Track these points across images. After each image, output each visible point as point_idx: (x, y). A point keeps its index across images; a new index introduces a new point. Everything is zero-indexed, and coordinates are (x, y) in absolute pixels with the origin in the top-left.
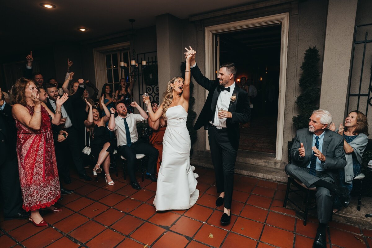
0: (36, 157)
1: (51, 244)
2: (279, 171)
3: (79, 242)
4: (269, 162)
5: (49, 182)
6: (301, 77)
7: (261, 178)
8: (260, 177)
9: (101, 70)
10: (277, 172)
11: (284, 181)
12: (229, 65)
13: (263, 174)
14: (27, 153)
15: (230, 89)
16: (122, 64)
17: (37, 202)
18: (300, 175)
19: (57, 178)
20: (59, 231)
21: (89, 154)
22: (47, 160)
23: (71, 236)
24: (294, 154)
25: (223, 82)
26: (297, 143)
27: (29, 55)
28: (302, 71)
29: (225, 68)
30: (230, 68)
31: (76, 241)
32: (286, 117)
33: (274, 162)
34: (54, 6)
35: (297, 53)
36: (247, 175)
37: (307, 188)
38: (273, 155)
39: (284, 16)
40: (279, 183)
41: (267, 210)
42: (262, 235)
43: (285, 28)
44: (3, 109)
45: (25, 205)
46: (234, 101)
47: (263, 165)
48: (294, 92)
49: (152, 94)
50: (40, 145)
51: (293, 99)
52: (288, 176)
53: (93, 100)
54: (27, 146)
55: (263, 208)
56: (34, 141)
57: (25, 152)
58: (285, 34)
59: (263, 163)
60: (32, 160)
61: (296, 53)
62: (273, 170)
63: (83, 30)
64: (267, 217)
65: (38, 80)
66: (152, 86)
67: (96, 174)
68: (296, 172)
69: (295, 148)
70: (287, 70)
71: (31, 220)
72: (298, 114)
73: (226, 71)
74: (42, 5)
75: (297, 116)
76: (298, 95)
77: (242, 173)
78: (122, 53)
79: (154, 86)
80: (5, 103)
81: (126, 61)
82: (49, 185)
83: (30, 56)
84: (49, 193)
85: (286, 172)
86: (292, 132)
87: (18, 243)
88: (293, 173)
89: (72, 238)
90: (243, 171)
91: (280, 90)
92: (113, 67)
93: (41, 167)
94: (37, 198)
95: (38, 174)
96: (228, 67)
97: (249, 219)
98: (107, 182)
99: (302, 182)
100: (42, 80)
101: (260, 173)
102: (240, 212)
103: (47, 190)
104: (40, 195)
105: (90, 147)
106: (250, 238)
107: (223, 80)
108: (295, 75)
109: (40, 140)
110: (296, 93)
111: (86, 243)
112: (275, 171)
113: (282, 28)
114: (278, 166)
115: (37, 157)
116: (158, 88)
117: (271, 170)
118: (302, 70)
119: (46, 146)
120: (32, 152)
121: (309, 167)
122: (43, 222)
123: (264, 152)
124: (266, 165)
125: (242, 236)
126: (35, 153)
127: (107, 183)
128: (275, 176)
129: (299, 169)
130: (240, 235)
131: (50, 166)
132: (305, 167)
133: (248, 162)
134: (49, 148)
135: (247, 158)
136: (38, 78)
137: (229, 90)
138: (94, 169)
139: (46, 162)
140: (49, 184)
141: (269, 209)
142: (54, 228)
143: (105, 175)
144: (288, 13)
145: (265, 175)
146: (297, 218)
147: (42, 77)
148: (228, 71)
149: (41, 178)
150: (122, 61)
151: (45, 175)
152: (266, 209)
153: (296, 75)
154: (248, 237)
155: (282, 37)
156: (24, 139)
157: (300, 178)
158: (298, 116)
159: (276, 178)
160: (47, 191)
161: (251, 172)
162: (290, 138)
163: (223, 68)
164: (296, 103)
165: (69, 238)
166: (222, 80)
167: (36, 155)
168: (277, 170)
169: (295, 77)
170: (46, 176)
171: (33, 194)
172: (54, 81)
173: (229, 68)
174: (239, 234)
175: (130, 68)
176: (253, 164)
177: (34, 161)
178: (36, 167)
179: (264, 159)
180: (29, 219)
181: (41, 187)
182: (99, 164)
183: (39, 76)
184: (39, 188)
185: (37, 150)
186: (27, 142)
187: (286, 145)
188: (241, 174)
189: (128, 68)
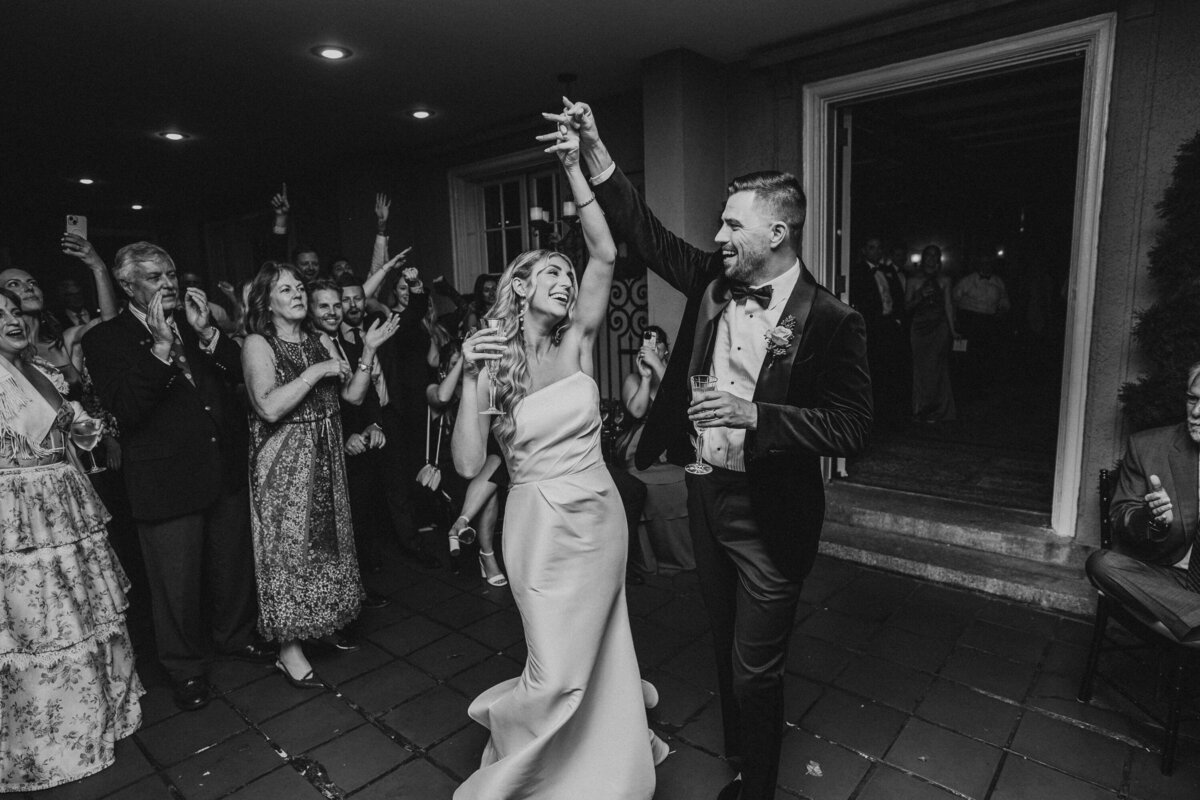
0: (288, 489)
1: (334, 738)
2: (1063, 574)
3: (410, 743)
4: (1024, 541)
5: (321, 568)
6: (1159, 242)
7: (994, 595)
8: (991, 591)
9: (469, 235)
10: (1056, 579)
11: (1085, 612)
12: (769, 181)
13: (1001, 583)
14: (268, 476)
15: (769, 295)
16: (537, 214)
17: (287, 618)
18: (1148, 590)
19: (348, 559)
20: (355, 707)
21: (434, 488)
22: (318, 502)
23: (386, 723)
24: (1127, 519)
25: (738, 262)
26: (1133, 479)
27: (279, 196)
28: (1164, 222)
29: (752, 195)
30: (771, 195)
31: (400, 741)
32: (1094, 387)
33: (1044, 542)
34: (348, 53)
35: (1143, 157)
36: (945, 583)
37: (1177, 640)
38: (1041, 518)
39: (1097, 25)
40: (1062, 617)
41: (1017, 704)
42: (998, 786)
43: (1099, 70)
44: (213, 350)
45: (262, 621)
46: (783, 352)
47: (1004, 551)
48: (1130, 296)
49: (625, 308)
50: (302, 455)
51: (1126, 321)
52: (1100, 592)
53: (445, 328)
54: (268, 455)
55: (999, 698)
56: (285, 445)
57: (263, 472)
58: (1098, 91)
59: (1004, 544)
60: (278, 497)
61: (1139, 157)
62: (1042, 569)
63: (421, 115)
64: (1016, 729)
65: (304, 268)
66: (626, 281)
67: (457, 547)
68: (1131, 579)
69: (1124, 498)
70: (1101, 217)
71: (281, 666)
72: (1143, 376)
73: (755, 208)
74: (316, 51)
75: (1137, 383)
76: (1144, 305)
77: (925, 574)
78: (535, 181)
79: (632, 280)
80: (218, 332)
81: (545, 205)
82: (319, 576)
83: (280, 198)
84: (319, 598)
85: (1091, 579)
86: (1118, 440)
87: (252, 725)
88: (1119, 582)
89: (390, 729)
90: (929, 567)
91: (1074, 292)
92: (506, 225)
93: (300, 519)
94: (286, 607)
95: (290, 541)
96: (764, 192)
97: (949, 730)
98: (484, 575)
99: (1156, 619)
100: (316, 268)
101: (991, 577)
102: (917, 701)
103: (314, 591)
104: (296, 601)
105: (438, 467)
106: (951, 792)
107: (740, 251)
108: (1135, 238)
109: (301, 440)
110: (1136, 300)
111: (427, 749)
112: (1050, 574)
113: (1087, 71)
114: (1061, 558)
115: (293, 489)
116: (645, 286)
117: (1034, 569)
118: (1162, 217)
119: (318, 460)
120: (280, 474)
121: (1184, 564)
122: (311, 676)
123: (1006, 505)
124: (1015, 550)
125: (924, 780)
126: (287, 478)
127: (486, 579)
128: (1048, 592)
129: (1141, 570)
130: (914, 776)
131: (326, 521)
132: (1170, 566)
133: (948, 539)
134: (325, 468)
135: (944, 526)
136: (307, 263)
137: (764, 297)
138: (452, 532)
139: (315, 509)
140: (319, 573)
141: (1023, 702)
142: (339, 695)
143: (481, 553)
144: (1110, 14)
145: (1009, 584)
146: (1134, 743)
147: (316, 260)
148: (760, 210)
149: (297, 550)
150: (533, 206)
151: (310, 545)
152: (1011, 702)
153: (1139, 236)
154: (944, 789)
155: (1084, 101)
156: (262, 437)
157: (1147, 603)
158: (1144, 382)
159: (1052, 599)
160: (312, 590)
161: (959, 573)
162: (1110, 458)
163: (739, 194)
164: (1134, 334)
165: (380, 729)
166: (735, 250)
167: (290, 483)
168: (1056, 573)
169: (1135, 242)
170: (312, 548)
171: (278, 593)
172: (343, 266)
173: (765, 196)
174: (910, 773)
175: (556, 226)
176: (964, 547)
177: (283, 502)
178: (288, 519)
179: (1007, 530)
180: (277, 664)
181: (298, 577)
182: (465, 517)
183: (308, 257)
184: (293, 580)
185: (292, 472)
186: (267, 444)
187: (1094, 484)
188: (921, 578)
189: (553, 226)
